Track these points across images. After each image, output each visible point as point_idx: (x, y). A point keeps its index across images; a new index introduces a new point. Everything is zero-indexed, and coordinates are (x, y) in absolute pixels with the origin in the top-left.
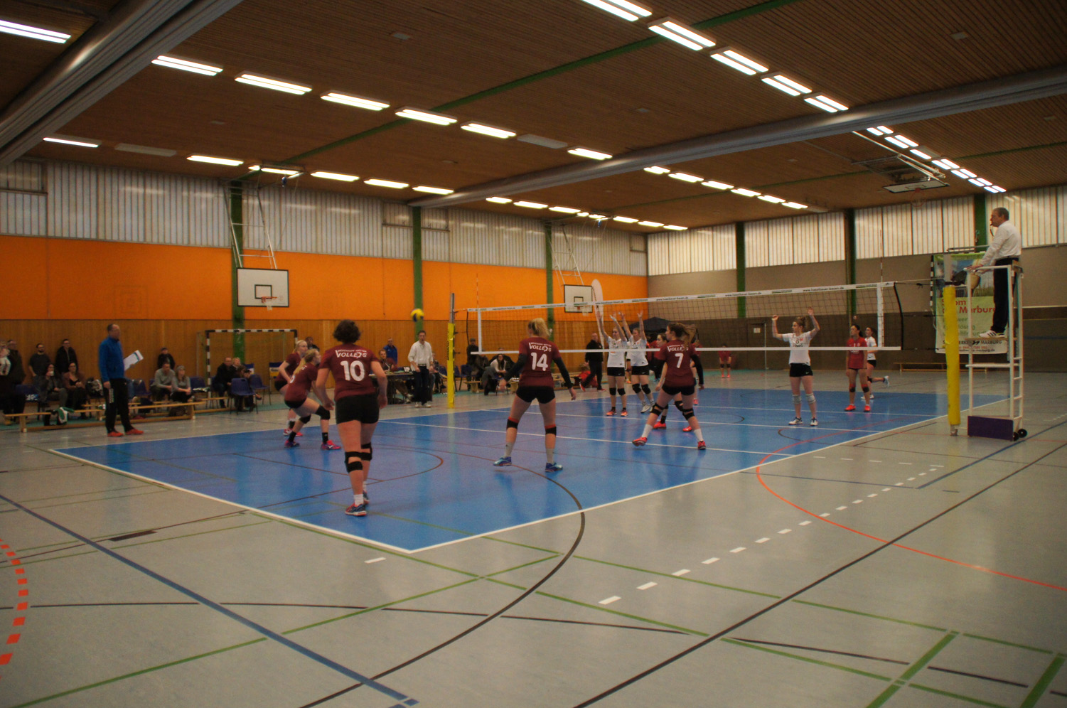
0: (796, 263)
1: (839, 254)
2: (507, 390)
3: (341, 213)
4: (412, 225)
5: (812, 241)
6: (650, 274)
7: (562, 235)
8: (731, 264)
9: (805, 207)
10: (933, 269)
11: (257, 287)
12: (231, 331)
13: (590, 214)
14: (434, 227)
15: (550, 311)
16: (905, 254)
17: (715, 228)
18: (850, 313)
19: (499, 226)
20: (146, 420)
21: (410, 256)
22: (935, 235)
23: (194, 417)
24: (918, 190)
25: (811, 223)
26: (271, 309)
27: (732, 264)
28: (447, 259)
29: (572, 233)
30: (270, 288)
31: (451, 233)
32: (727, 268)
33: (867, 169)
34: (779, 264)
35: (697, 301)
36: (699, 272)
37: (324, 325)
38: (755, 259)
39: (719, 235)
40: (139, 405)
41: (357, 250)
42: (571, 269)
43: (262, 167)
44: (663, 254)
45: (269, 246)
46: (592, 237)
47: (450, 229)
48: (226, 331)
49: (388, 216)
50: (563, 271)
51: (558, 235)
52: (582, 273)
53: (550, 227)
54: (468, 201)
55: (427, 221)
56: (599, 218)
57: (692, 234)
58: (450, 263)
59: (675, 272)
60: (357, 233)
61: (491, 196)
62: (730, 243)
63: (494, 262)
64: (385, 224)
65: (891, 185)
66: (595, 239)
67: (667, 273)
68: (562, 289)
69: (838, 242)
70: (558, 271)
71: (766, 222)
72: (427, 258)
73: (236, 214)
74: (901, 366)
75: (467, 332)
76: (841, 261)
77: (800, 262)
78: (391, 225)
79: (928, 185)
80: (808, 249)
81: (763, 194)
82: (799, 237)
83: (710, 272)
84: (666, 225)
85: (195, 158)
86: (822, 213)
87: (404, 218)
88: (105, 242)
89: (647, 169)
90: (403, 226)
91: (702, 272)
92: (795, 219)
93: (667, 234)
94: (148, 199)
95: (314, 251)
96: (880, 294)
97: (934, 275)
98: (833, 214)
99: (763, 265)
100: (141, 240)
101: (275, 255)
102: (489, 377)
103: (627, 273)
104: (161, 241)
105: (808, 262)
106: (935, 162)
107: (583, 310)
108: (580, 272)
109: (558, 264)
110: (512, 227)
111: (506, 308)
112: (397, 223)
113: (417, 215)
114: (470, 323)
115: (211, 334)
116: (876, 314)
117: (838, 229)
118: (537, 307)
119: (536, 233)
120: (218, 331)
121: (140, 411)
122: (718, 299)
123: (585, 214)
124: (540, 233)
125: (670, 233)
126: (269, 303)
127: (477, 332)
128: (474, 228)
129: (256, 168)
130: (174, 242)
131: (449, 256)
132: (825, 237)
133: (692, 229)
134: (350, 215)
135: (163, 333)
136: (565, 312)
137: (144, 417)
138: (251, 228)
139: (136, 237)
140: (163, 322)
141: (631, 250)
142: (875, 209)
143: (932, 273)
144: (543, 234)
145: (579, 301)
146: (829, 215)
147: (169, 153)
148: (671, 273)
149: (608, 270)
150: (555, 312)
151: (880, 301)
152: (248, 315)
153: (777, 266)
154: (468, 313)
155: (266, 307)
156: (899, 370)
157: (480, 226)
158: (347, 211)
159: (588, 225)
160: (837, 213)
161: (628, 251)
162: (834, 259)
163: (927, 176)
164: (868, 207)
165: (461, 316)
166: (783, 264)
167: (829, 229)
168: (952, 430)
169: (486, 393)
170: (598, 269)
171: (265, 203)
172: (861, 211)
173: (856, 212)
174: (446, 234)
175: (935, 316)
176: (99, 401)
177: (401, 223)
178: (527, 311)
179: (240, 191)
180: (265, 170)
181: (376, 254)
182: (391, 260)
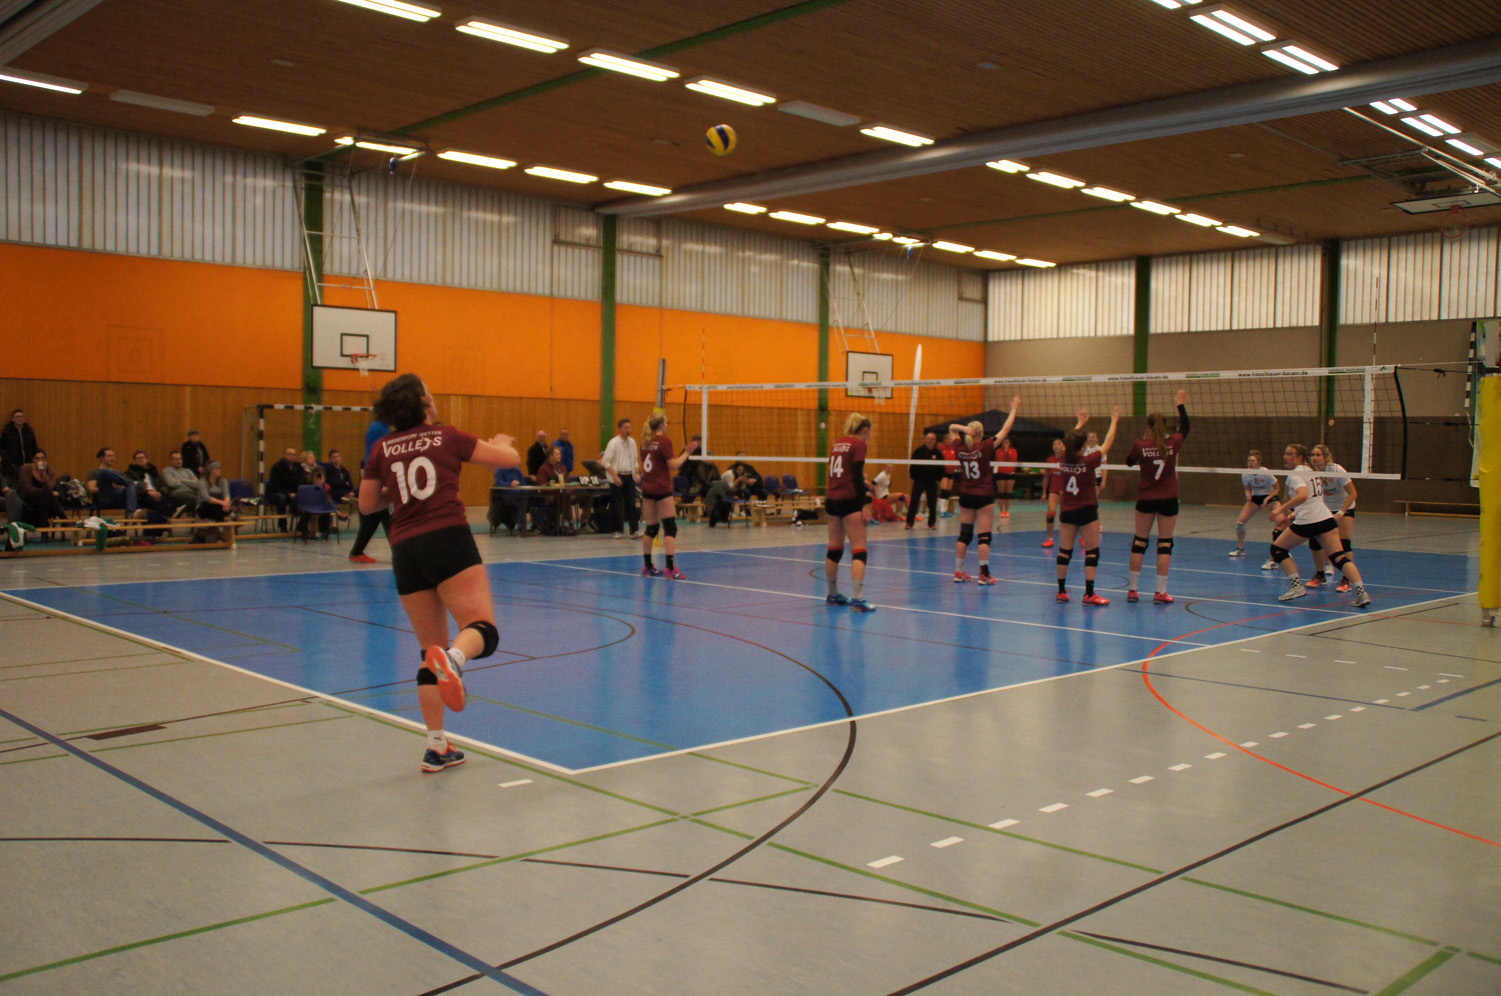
0: (1235, 327)
1: (1311, 316)
2: (747, 521)
3: (485, 221)
4: (602, 244)
5: (1264, 291)
6: (990, 339)
7: (847, 269)
8: (1125, 325)
9: (1255, 234)
10: (1473, 345)
11: (345, 338)
12: (300, 407)
13: (895, 236)
14: (638, 249)
15: (823, 395)
16: (1426, 318)
17: (1101, 265)
18: (1323, 415)
19: (744, 251)
20: (153, 547)
21: (596, 296)
22: (1482, 287)
23: (234, 546)
24: (1455, 209)
25: (1265, 262)
26: (366, 374)
27: (1127, 326)
28: (657, 303)
29: (864, 268)
30: (365, 339)
31: (664, 260)
32: (1118, 333)
33: (1366, 172)
34: (1207, 329)
35: (1061, 386)
36: (1070, 338)
37: (453, 404)
38: (1166, 320)
39: (1107, 278)
40: (144, 523)
41: (509, 284)
42: (860, 326)
43: (357, 140)
44: (1014, 305)
45: (366, 271)
46: (897, 273)
47: (664, 253)
48: (292, 407)
49: (563, 227)
50: (847, 329)
51: (841, 269)
52: (878, 333)
53: (828, 256)
54: (694, 208)
55: (627, 239)
56: (909, 243)
57: (1063, 272)
58: (661, 309)
59: (1031, 337)
60: (511, 253)
61: (733, 201)
62: (1126, 291)
63: (734, 308)
64: (556, 241)
65: (1407, 201)
66: (901, 277)
67: (1019, 338)
68: (843, 358)
69: (1309, 295)
70: (838, 328)
71: (1188, 258)
72: (625, 299)
73: (313, 216)
74: (1407, 507)
75: (684, 423)
76: (1312, 328)
77: (1242, 327)
78: (567, 244)
79: (1474, 201)
80: (1257, 305)
81: (1184, 212)
82: (1243, 285)
83: (1089, 338)
84: (1020, 257)
85: (245, 120)
86: (1284, 246)
87: (589, 231)
88: (92, 253)
89: (991, 165)
90: (586, 245)
91: (1076, 338)
92: (1237, 253)
93: (1020, 272)
94: (166, 185)
95: (439, 281)
96: (1369, 386)
97: (1475, 354)
98: (1303, 247)
99: (1179, 330)
100: (154, 252)
101: (375, 286)
102: (719, 497)
103: (951, 334)
104: (188, 255)
105: (1256, 326)
106: (1492, 161)
107: (875, 393)
108: (875, 331)
109: (839, 317)
110: (766, 252)
111: (749, 385)
112: (577, 240)
113: (610, 229)
114: (690, 408)
115: (266, 411)
116: (1362, 418)
117: (1310, 274)
118: (800, 386)
119: (805, 264)
120: (279, 406)
121: (147, 532)
122: (1096, 385)
123: (886, 236)
124: (811, 265)
125: (1026, 273)
126: (363, 364)
127: (700, 423)
128: (703, 252)
129: (346, 141)
130: (208, 257)
131: (661, 297)
132: (1287, 285)
133: (1063, 266)
134: (500, 224)
135: (188, 406)
136: (847, 396)
137: (153, 543)
138: (336, 241)
139: (146, 248)
140: (188, 390)
141: (961, 298)
142: (1377, 241)
143: (1471, 352)
144: (816, 266)
145: (870, 379)
146: (1296, 248)
147: (202, 111)
148: (1025, 337)
149: (920, 330)
150: (830, 396)
151: (1369, 396)
152: (329, 382)
153: (1203, 333)
154: (686, 391)
155: (358, 370)
156: (1404, 512)
157: (713, 249)
158: (496, 218)
159: (890, 255)
160: (1311, 247)
161: (956, 299)
162: (1301, 324)
163: (1474, 185)
164: (1365, 237)
165: (676, 397)
166: (1213, 329)
167: (1295, 271)
168: (1485, 617)
169: (712, 524)
170: (905, 326)
171: (361, 200)
172: (1352, 243)
173: (1344, 245)
174: (657, 262)
175: (1473, 424)
176: (79, 515)
177: (583, 241)
178: (783, 392)
179: (320, 179)
180: (361, 145)
181: (540, 291)
182: (565, 300)
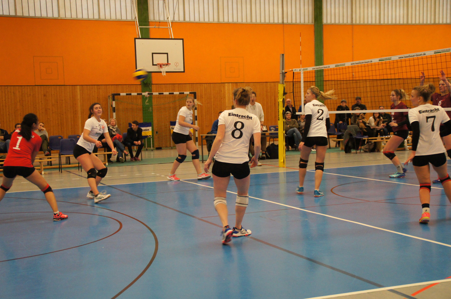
11: (154, 55)
12: (135, 94)
21: (310, 21)
26: (165, 74)
28: (349, 22)
30: (166, 55)
37: (226, 87)
41: (257, 19)
45: (168, 18)
48: (130, 94)
58: (352, 25)
72: (329, 22)
75: (293, 92)
88: (23, 18)
95: (216, 20)
100: (56, 15)
101: (172, 25)
104: (74, 16)
114: (295, 84)
115: (116, 97)
120: (123, 94)
126: (165, 69)
127: (301, 92)
130: (85, 17)
131: (352, 18)
135: (79, 97)
139: (51, 13)
140: (79, 88)
152: (155, 79)
154: (294, 73)
155: (161, 72)
165: (289, 77)
181: (276, 21)
182: (291, 25)
